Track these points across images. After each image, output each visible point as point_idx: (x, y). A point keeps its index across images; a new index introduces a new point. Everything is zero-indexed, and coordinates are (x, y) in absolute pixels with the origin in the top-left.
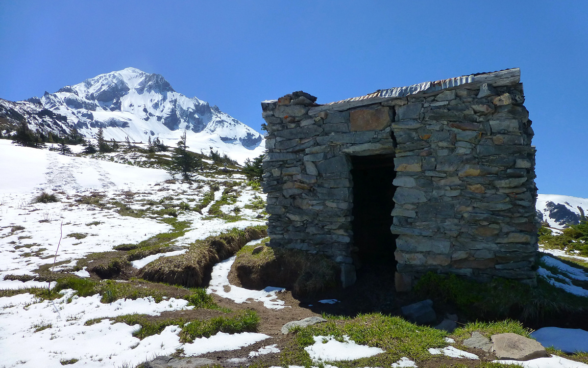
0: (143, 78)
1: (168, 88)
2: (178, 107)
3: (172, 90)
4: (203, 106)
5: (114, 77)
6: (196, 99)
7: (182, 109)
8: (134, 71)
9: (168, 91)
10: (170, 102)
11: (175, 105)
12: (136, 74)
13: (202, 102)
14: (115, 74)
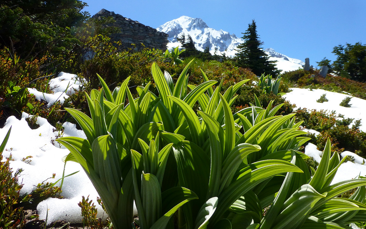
0: (191, 21)
1: (205, 26)
2: (211, 37)
3: (207, 27)
4: (226, 35)
5: (175, 23)
6: (222, 31)
7: (213, 38)
8: (185, 18)
9: (205, 27)
10: (206, 34)
11: (209, 36)
12: (187, 20)
13: (225, 33)
14: (175, 21)
